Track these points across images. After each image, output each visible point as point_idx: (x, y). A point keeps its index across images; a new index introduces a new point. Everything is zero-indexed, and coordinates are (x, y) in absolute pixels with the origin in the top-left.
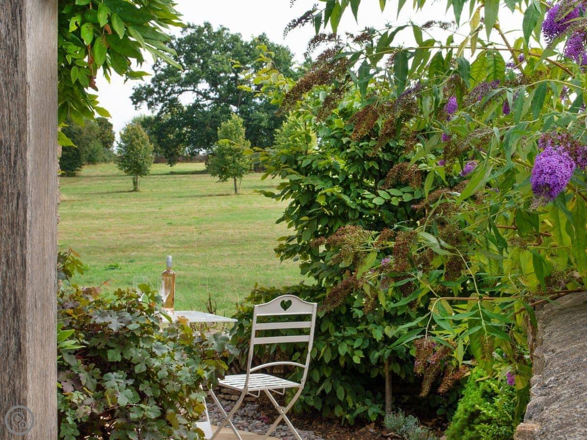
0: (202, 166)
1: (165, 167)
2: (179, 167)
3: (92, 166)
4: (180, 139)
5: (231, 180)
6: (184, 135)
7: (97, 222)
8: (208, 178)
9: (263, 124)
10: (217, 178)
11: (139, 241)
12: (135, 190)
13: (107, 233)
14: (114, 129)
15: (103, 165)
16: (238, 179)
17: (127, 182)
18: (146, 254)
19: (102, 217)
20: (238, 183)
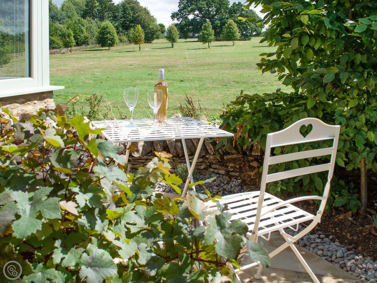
0: (197, 40)
1: (183, 40)
2: (188, 40)
3: (157, 40)
4: (188, 30)
5: (207, 44)
6: (190, 29)
7: (158, 58)
8: (199, 43)
9: (218, 25)
10: (202, 43)
11: (173, 64)
12: (173, 47)
13: (161, 62)
14: (166, 28)
15: (162, 39)
16: (210, 43)
17: (170, 45)
18: (176, 69)
19: (160, 56)
20: (210, 45)
